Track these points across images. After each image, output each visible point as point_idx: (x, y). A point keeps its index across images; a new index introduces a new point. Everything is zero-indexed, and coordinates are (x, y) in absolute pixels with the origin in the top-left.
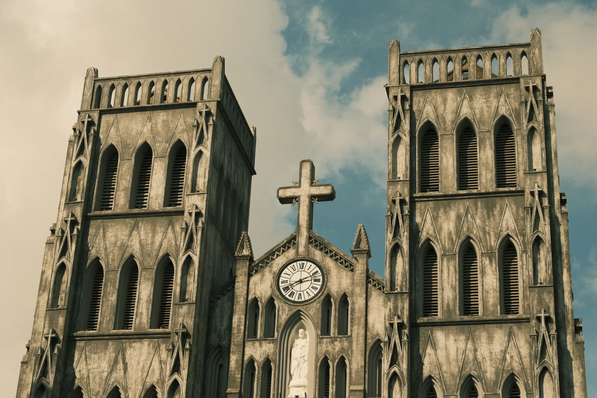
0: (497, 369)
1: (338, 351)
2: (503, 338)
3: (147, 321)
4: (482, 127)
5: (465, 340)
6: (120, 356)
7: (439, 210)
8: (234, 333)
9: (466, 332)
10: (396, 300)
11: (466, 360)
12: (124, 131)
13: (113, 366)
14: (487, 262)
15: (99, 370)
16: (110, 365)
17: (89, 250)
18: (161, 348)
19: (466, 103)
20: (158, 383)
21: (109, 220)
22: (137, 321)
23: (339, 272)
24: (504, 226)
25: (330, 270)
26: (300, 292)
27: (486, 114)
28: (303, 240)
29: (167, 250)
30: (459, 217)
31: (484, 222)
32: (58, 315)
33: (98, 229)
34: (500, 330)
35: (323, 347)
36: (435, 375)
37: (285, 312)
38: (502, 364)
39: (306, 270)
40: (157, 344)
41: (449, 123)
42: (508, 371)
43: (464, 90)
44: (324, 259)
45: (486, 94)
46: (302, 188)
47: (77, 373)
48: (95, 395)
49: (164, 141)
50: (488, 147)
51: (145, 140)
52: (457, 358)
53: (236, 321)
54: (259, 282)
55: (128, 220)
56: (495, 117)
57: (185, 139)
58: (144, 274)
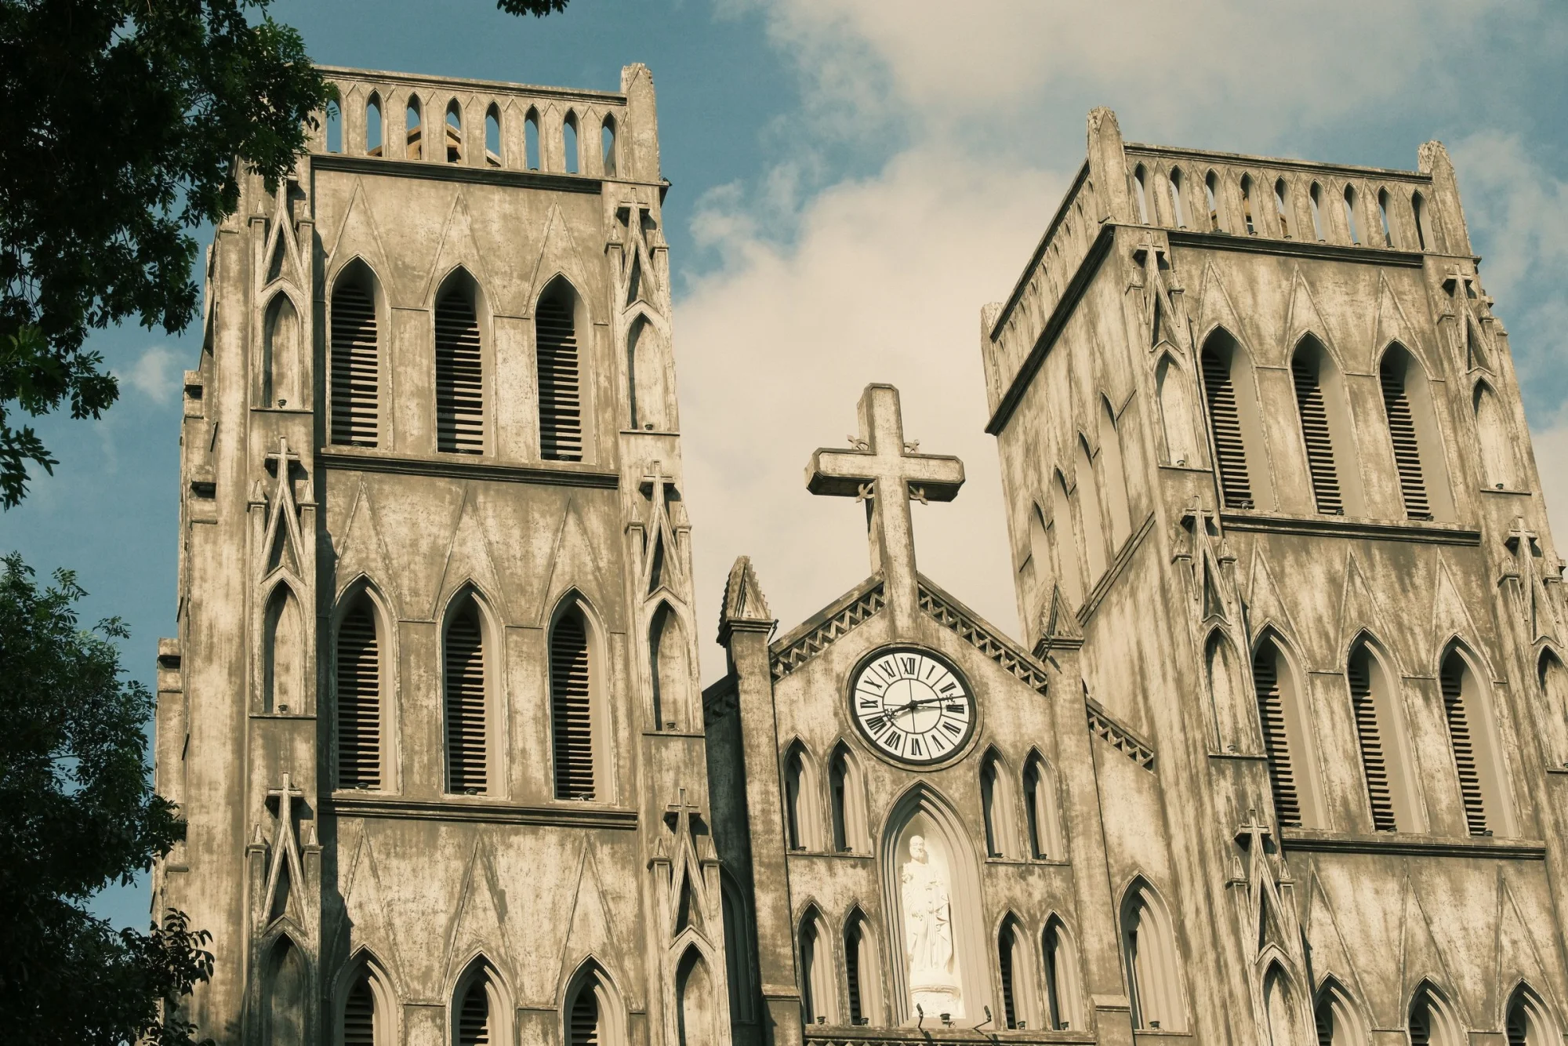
0: (1486, 970)
1: (1040, 902)
2: (1486, 894)
3: (546, 775)
4: (1351, 363)
5: (1399, 892)
6: (479, 872)
7: (1284, 557)
8: (755, 833)
9: (1397, 872)
10: (1238, 776)
11: (1410, 942)
12: (391, 226)
13: (462, 898)
14: (1419, 701)
15: (421, 907)
16: (452, 894)
17: (335, 556)
18: (599, 855)
19: (1302, 296)
20: (604, 953)
21: (382, 475)
22: (513, 772)
23: (1009, 692)
24: (1443, 616)
25: (987, 684)
26: (915, 737)
27: (1354, 331)
28: (902, 595)
29: (572, 579)
30: (1333, 581)
31: (1394, 599)
32: (291, 734)
33: (352, 497)
34: (1477, 873)
35: (999, 888)
36: (1341, 975)
37: (884, 785)
38: (1495, 960)
39: (922, 677)
40: (585, 845)
41: (1270, 342)
42: (1512, 978)
43: (1296, 264)
44: (966, 652)
45: (1346, 283)
46: (879, 457)
47: (354, 911)
48: (418, 978)
49: (515, 274)
50: (1374, 416)
51: (458, 261)
52: (1388, 937)
53: (758, 798)
54: (802, 698)
55: (441, 483)
56: (1379, 343)
57: (576, 276)
58: (516, 642)
